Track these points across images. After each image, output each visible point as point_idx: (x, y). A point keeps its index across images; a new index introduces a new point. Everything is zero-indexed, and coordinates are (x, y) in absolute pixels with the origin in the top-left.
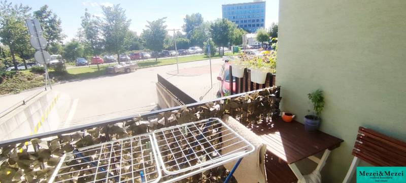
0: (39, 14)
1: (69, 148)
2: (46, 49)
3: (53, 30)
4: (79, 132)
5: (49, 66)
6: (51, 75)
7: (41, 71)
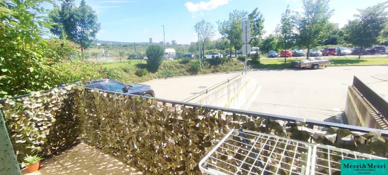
0: (251, 16)
1: (237, 126)
2: (250, 43)
3: (257, 28)
4: (247, 116)
5: (249, 56)
6: (249, 63)
7: (243, 59)
